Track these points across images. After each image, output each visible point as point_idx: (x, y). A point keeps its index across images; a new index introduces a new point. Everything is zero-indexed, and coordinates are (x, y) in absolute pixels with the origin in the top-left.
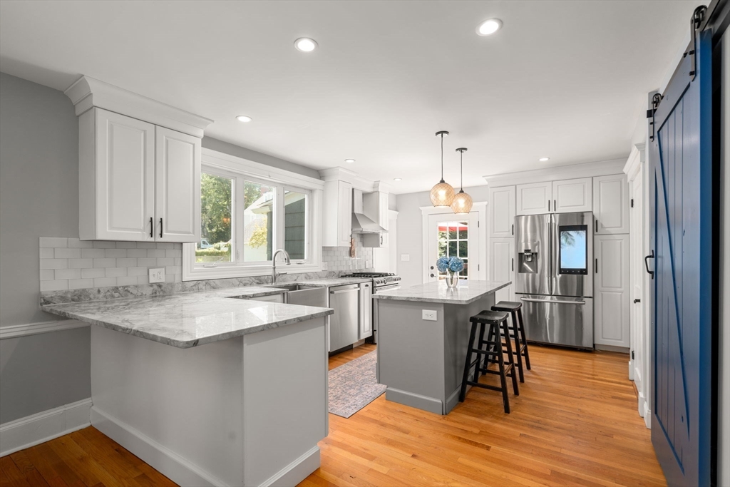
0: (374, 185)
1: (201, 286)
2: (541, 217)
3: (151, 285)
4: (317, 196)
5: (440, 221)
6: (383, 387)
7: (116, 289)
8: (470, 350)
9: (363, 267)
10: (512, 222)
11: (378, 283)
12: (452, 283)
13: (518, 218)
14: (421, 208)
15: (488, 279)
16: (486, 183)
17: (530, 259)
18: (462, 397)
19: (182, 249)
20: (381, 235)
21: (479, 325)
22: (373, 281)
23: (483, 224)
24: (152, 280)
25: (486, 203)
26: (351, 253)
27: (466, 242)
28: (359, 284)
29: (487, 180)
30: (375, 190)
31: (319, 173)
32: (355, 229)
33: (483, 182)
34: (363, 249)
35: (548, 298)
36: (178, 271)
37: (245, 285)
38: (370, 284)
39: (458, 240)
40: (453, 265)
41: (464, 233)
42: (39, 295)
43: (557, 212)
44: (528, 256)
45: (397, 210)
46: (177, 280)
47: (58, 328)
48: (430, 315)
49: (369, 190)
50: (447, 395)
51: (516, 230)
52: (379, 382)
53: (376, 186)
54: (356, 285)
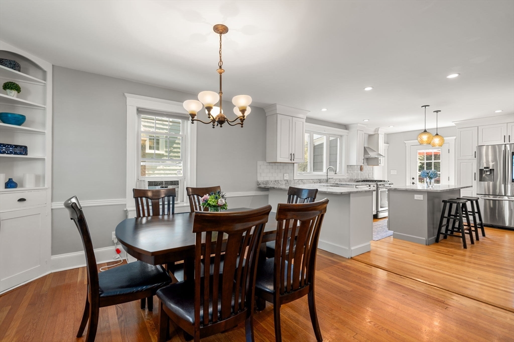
0: (375, 130)
1: (300, 182)
2: (500, 146)
3: (285, 180)
4: (344, 139)
5: (419, 150)
6: (391, 232)
7: (276, 181)
8: (442, 217)
9: (367, 177)
10: (475, 149)
11: (380, 185)
12: (430, 184)
13: (480, 147)
14: (405, 142)
15: (456, 184)
16: (455, 125)
17: (488, 173)
18: (437, 241)
19: (294, 166)
20: (379, 158)
21: (448, 204)
22: (377, 184)
23: (452, 151)
24: (285, 179)
25: (455, 137)
26: (361, 169)
27: (439, 163)
28: (370, 186)
29: (455, 124)
30: (376, 133)
31: (345, 127)
32: (365, 156)
33: (453, 124)
34: (368, 166)
35: (506, 198)
36: (292, 176)
37: (315, 183)
38: (376, 185)
39: (433, 161)
40: (432, 174)
41: (437, 156)
42: (258, 182)
43: (511, 143)
44: (487, 171)
45: (388, 143)
46: (292, 179)
47: (261, 194)
48: (418, 197)
49: (372, 133)
50: (429, 236)
51: (478, 155)
52: (389, 230)
53: (377, 130)
54: (368, 186)
